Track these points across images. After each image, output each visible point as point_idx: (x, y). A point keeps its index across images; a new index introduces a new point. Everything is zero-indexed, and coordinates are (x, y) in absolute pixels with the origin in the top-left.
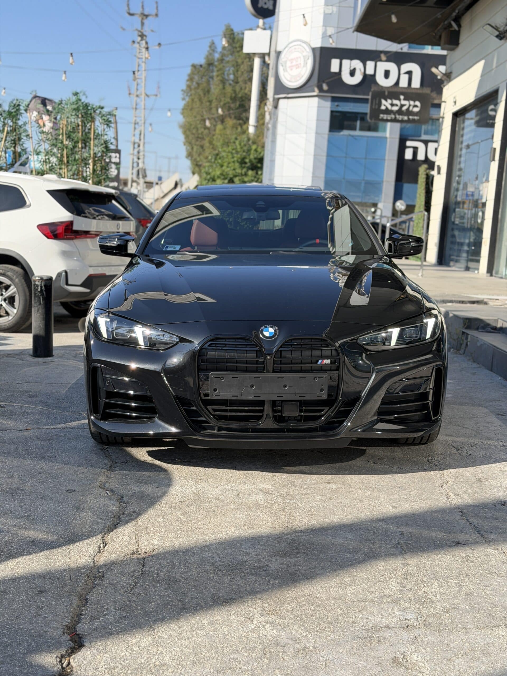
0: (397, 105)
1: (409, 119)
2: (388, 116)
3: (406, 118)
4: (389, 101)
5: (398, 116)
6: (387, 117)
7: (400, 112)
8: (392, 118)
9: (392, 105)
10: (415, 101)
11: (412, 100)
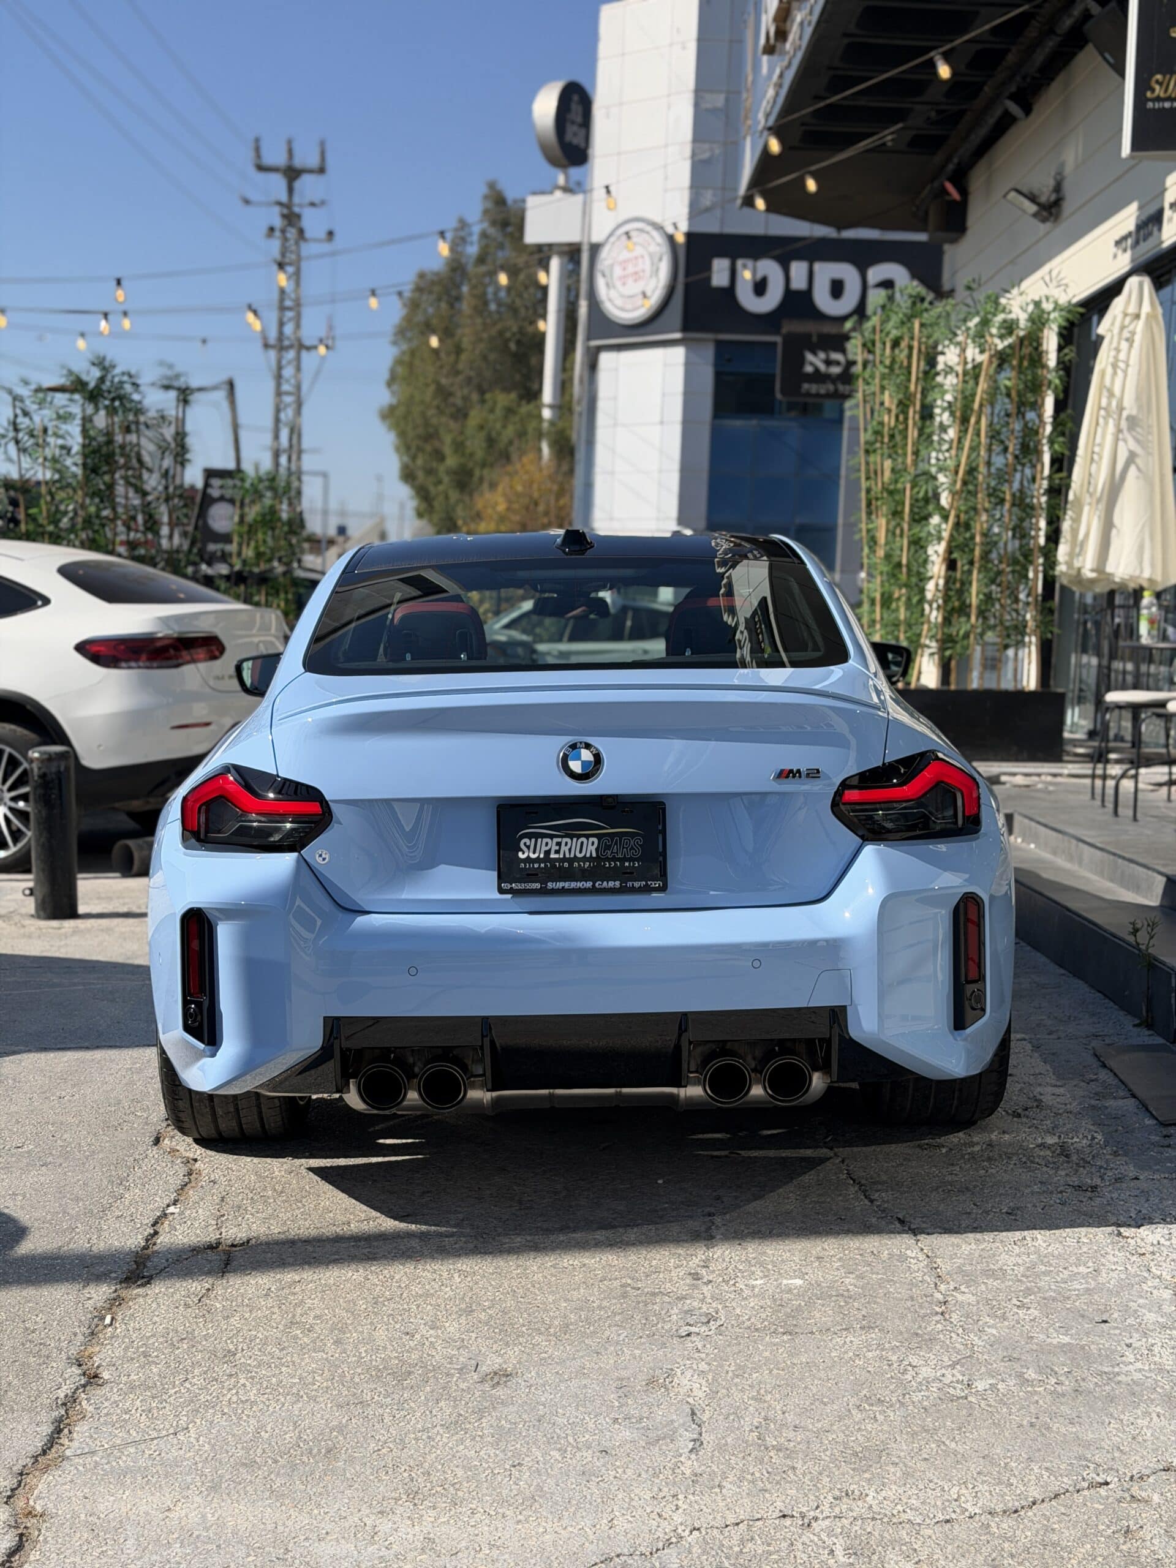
0: (838, 363)
2: (821, 386)
4: (822, 355)
5: (840, 387)
6: (817, 389)
7: (845, 377)
8: (829, 390)
9: (828, 362)
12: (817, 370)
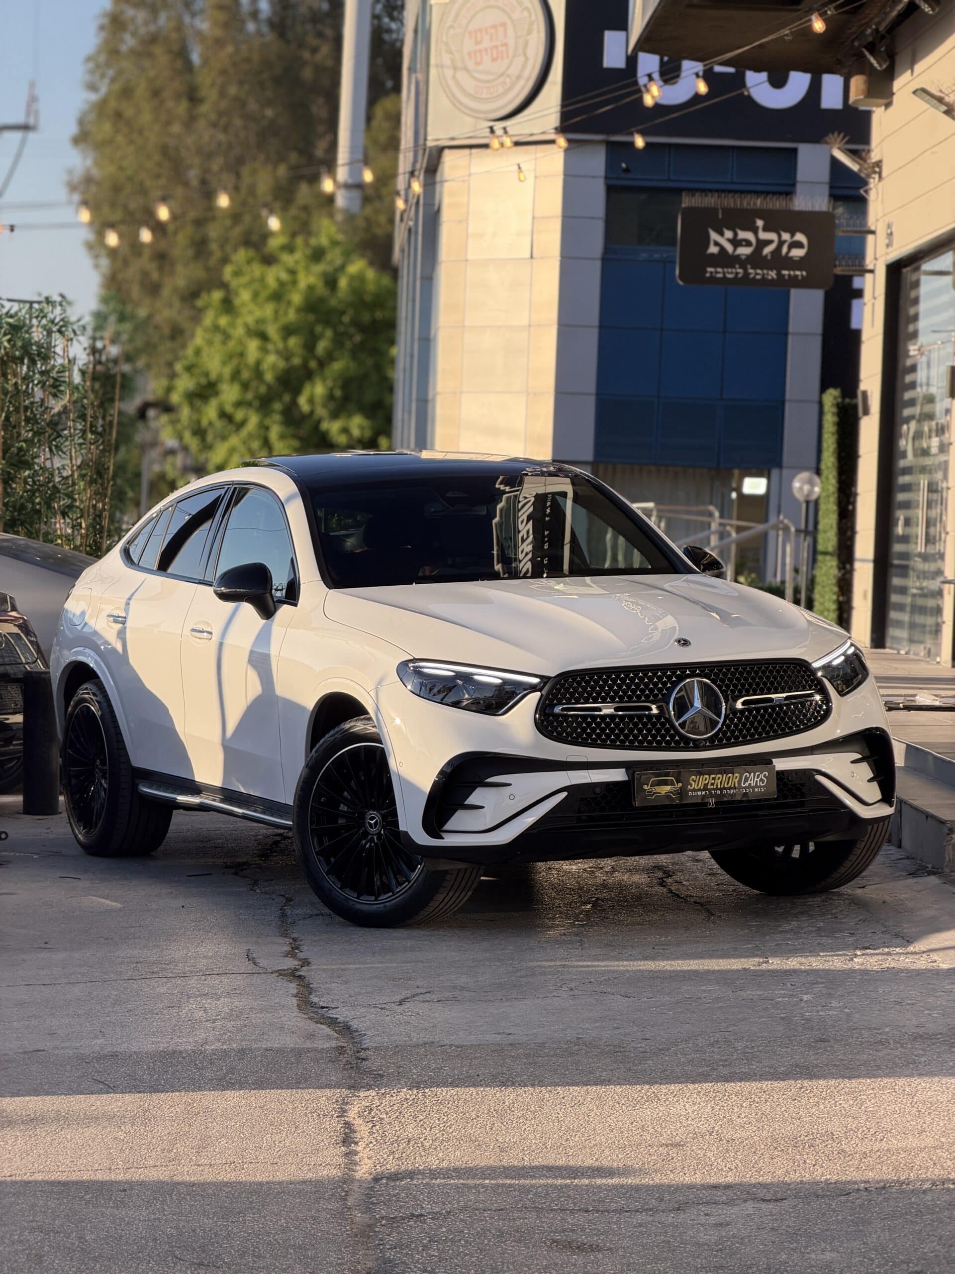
0: (748, 243)
1: (779, 274)
2: (726, 270)
3: (773, 274)
4: (729, 234)
5: (751, 271)
6: (724, 273)
7: (756, 259)
8: (737, 273)
9: (736, 243)
10: (793, 235)
11: (786, 231)
12: (723, 249)
